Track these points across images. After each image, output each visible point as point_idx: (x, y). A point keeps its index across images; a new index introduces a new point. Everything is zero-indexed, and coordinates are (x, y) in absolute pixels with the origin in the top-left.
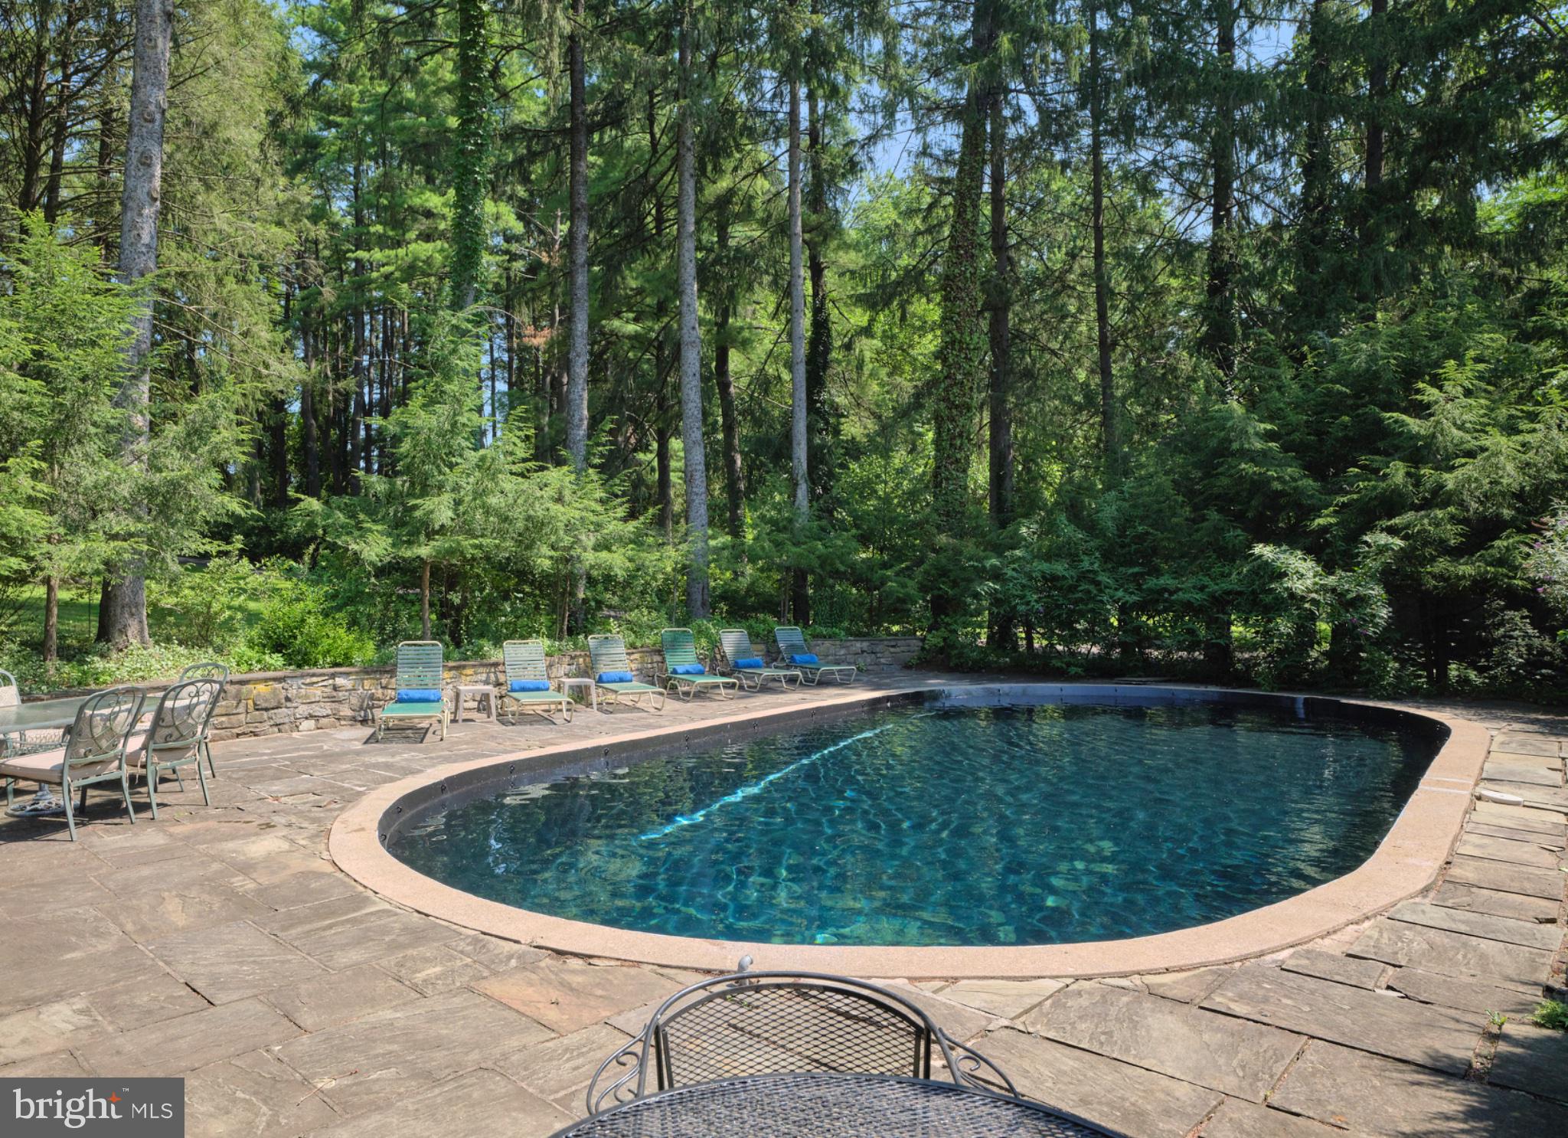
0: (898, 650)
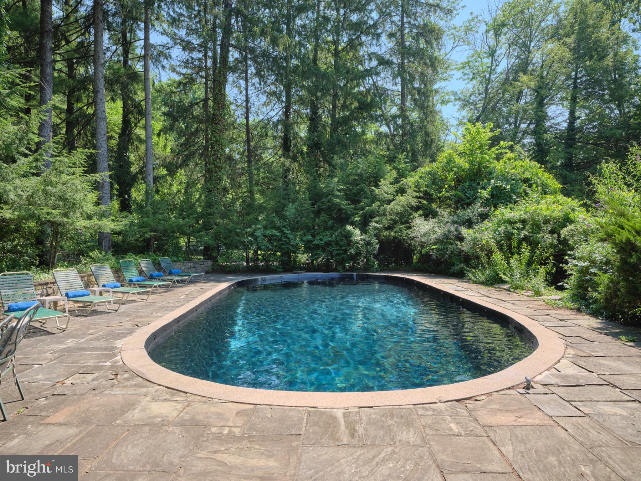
0: (204, 266)
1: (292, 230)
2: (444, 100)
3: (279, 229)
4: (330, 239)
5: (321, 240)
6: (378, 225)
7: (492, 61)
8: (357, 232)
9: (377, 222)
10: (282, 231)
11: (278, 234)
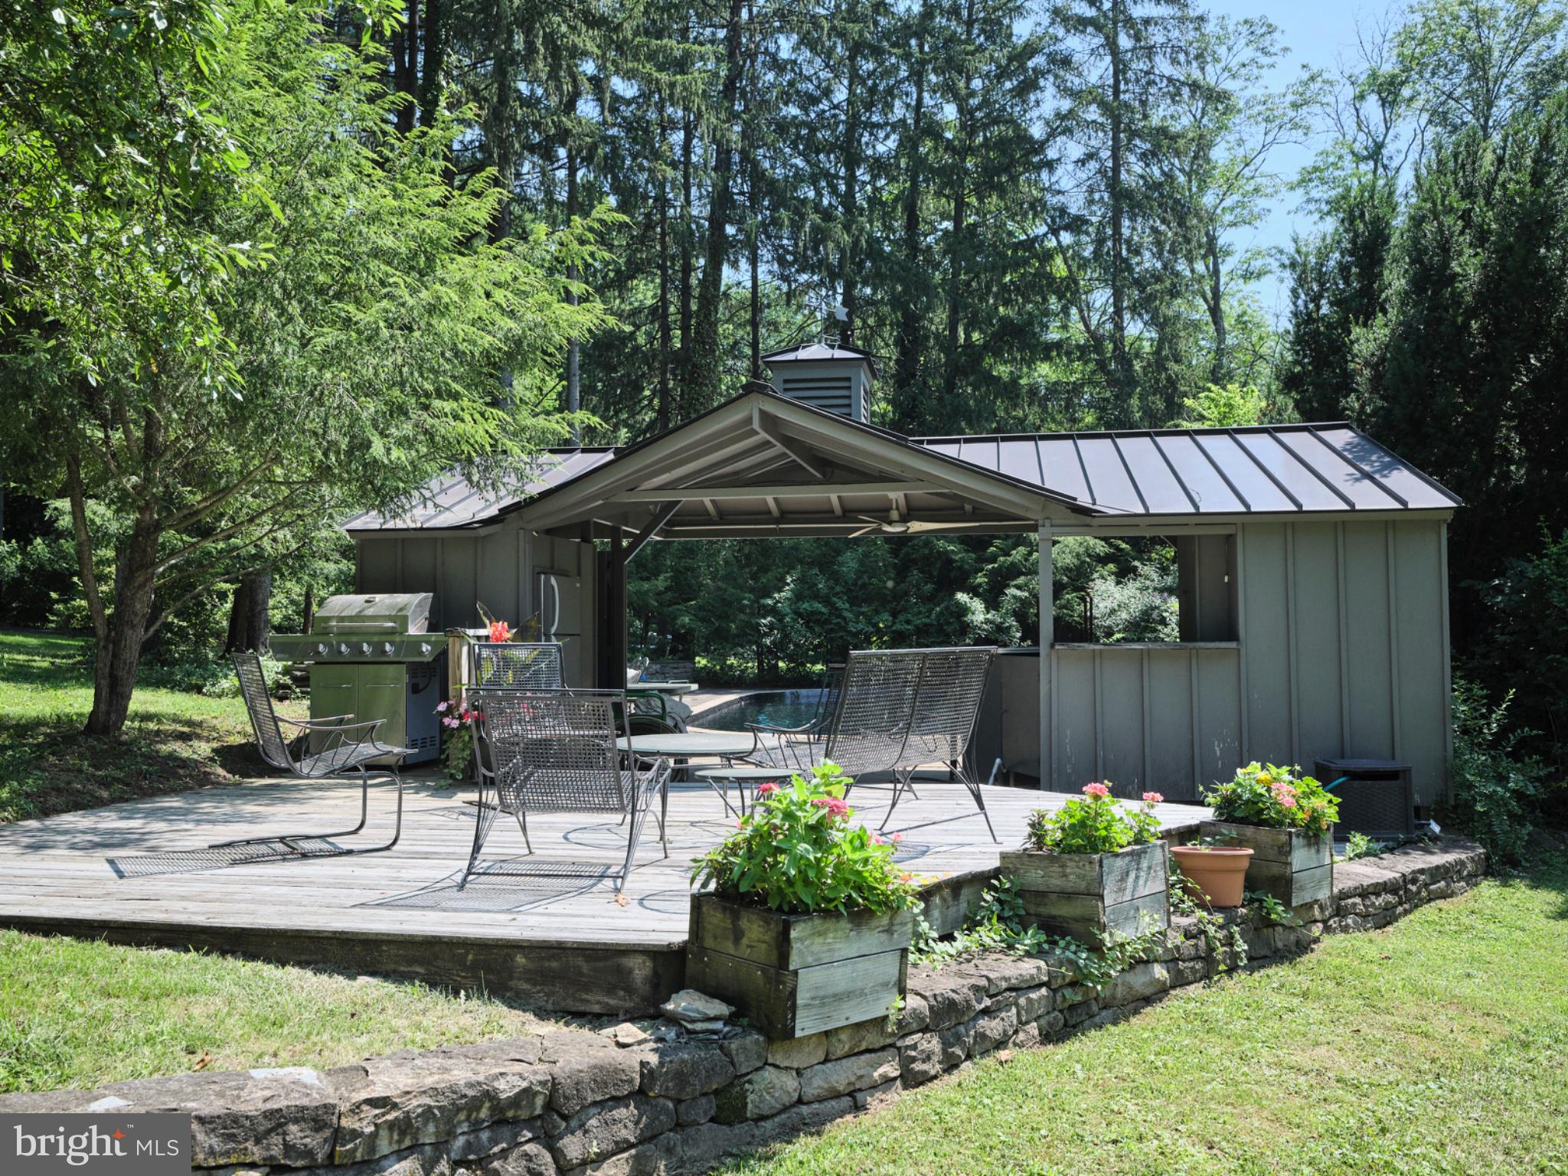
1: (854, 602)
2: (1251, 269)
3: (826, 601)
4: (927, 621)
5: (908, 622)
6: (1018, 593)
7: (1375, 172)
8: (977, 605)
9: (1019, 587)
10: (832, 605)
11: (823, 610)
